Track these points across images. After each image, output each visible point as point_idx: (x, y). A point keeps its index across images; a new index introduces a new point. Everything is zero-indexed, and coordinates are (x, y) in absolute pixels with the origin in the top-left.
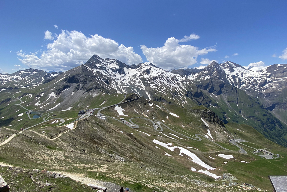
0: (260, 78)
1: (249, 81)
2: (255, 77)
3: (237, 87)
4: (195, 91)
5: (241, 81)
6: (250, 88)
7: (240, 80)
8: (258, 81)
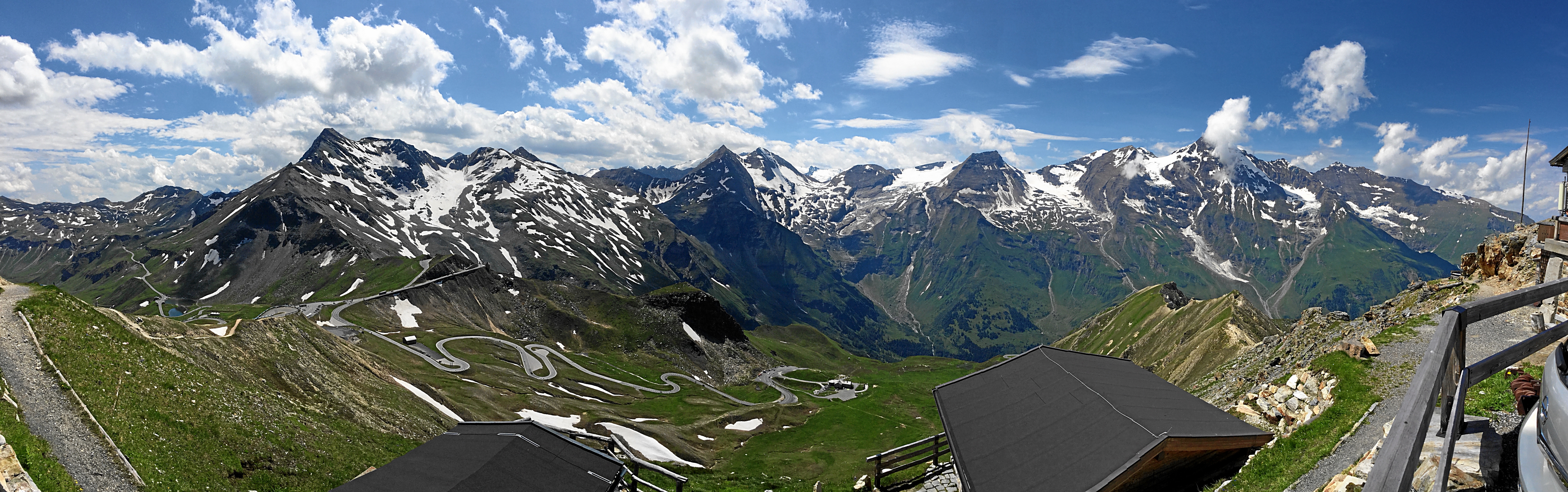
0: (832, 200)
1: (809, 206)
2: (821, 196)
3: (783, 223)
4: (670, 240)
5: (792, 209)
6: (812, 227)
7: (788, 205)
8: (828, 208)
